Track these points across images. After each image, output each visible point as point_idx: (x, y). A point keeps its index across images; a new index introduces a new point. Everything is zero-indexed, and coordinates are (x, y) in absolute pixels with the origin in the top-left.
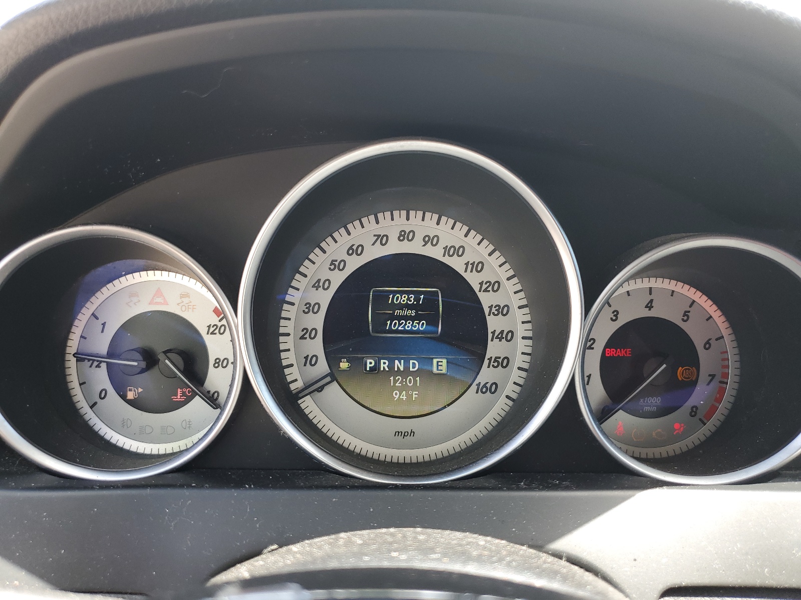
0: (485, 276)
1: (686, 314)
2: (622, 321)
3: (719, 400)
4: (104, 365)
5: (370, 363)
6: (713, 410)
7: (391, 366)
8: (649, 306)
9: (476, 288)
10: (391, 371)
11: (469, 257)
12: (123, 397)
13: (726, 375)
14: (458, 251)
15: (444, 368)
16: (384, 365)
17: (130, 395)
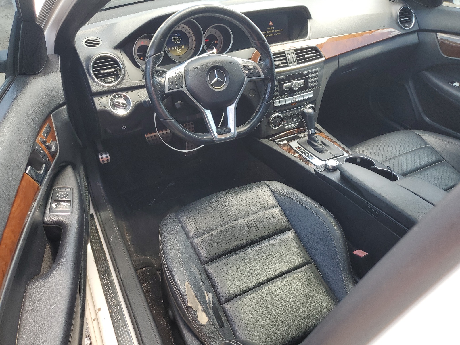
0: (188, 32)
1: (215, 33)
2: (211, 34)
3: (221, 45)
4: (137, 55)
5: (173, 48)
6: (220, 47)
7: (176, 48)
8: (210, 33)
9: (187, 34)
10: (176, 49)
11: (185, 29)
12: (141, 59)
13: (221, 42)
14: (183, 28)
15: (184, 47)
16: (175, 48)
17: (142, 59)
